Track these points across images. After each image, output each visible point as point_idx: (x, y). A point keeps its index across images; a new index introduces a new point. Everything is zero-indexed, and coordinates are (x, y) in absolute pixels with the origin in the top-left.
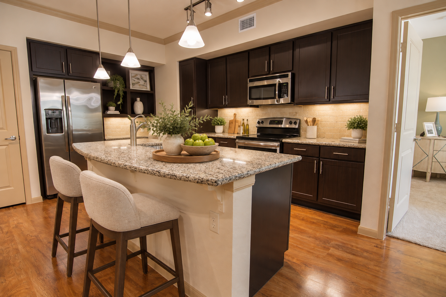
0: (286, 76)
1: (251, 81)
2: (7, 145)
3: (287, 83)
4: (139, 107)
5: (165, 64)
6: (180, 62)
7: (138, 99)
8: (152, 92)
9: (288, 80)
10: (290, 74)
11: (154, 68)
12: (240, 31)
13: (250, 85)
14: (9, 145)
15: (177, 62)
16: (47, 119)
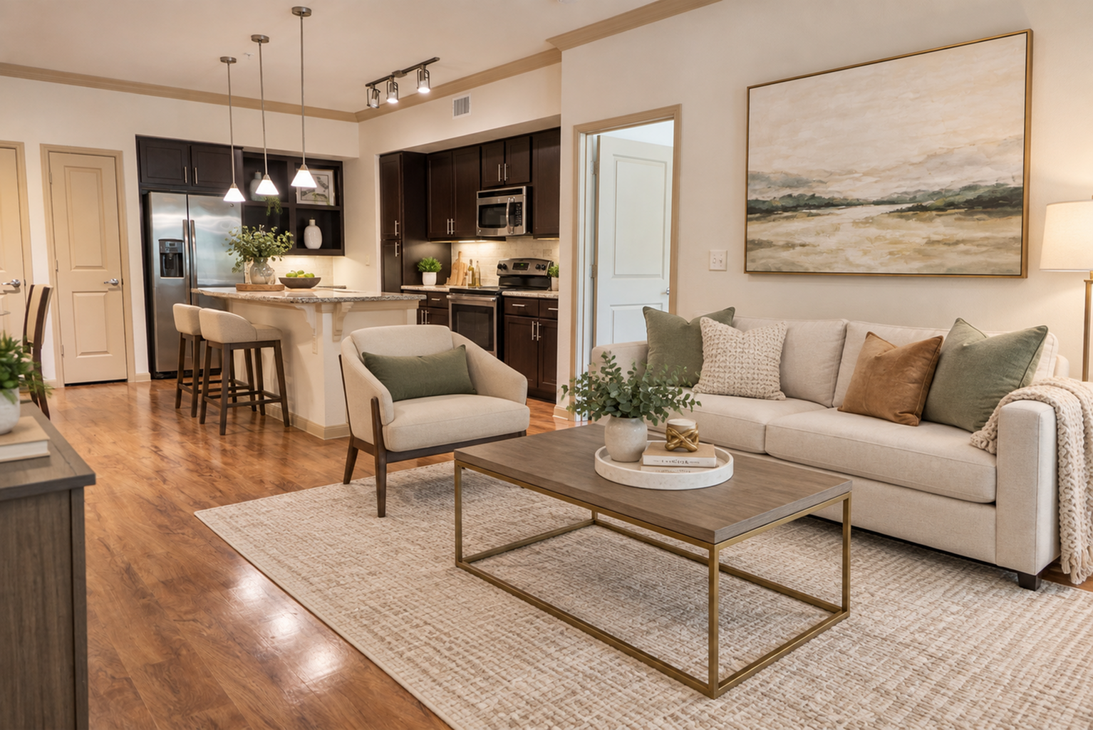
0: (520, 192)
1: (481, 196)
2: (106, 292)
3: (521, 203)
4: (314, 236)
5: (358, 157)
6: (382, 156)
7: (313, 222)
8: (338, 208)
9: (523, 198)
10: (524, 188)
11: (341, 163)
12: (454, 118)
13: (480, 202)
14: (109, 292)
15: (375, 156)
16: (161, 254)
